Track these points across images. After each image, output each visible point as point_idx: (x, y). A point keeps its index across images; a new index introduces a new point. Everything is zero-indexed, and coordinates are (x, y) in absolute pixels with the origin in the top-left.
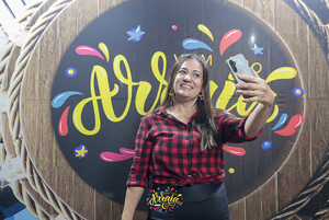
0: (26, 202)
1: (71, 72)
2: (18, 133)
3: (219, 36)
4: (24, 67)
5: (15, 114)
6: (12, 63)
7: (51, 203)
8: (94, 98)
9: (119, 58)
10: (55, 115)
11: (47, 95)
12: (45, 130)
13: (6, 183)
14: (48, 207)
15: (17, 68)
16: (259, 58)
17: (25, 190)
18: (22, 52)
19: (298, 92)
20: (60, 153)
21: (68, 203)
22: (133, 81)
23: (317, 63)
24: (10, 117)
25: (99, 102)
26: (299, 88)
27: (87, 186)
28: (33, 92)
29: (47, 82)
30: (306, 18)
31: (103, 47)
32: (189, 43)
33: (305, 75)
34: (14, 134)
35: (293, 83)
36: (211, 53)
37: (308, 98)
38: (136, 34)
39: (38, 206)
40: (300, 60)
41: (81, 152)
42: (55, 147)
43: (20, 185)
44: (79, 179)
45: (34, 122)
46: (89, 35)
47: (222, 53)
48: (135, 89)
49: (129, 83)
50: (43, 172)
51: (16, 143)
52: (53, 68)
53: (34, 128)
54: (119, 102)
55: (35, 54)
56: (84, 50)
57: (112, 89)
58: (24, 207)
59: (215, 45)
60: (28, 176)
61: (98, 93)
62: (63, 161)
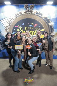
1: (15, 29)
3: (34, 25)
6: (7, 28)
9: (21, 28)
23: (47, 29)
29: (11, 31)
30: (46, 22)
32: (30, 26)
38: (23, 24)
40: (45, 28)
46: (17, 24)
48: (23, 32)
52: (12, 29)
55: (10, 27)
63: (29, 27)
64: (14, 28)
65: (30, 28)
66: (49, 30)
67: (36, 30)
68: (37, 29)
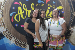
0: (5, 36)
1: (14, 8)
2: (3, 21)
4: (3, 7)
5: (2, 17)
7: (11, 36)
8: (19, 14)
9: (24, 5)
10: (11, 17)
11: (8, 13)
12: (9, 21)
13: (1, 32)
14: (10, 37)
15: (2, 7)
16: (54, 4)
17: (5, 33)
18: (3, 4)
19: (63, 12)
20: (12, 25)
21: (14, 36)
22: (27, 10)
23: (67, 5)
24: (1, 18)
25: (20, 14)
26: (63, 11)
27: (18, 32)
28: (6, 13)
29: (8, 10)
31: (20, 2)
33: (64, 8)
34: (2, 22)
35: (62, 10)
36: (44, 3)
37: (65, 13)
39: (8, 36)
40: (63, 5)
41: (17, 25)
42: (11, 24)
43: (4, 32)
44: (16, 31)
45: (6, 19)
47: (46, 3)
48: (28, 12)
49: (26, 10)
50: (9, 29)
51: (3, 24)
52: (10, 7)
53: (6, 20)
54: (24, 14)
55: (6, 4)
56: (16, 3)
57: (22, 12)
58: (5, 37)
59: (45, 2)
60: (6, 30)
61: (20, 13)
62: (13, 27)
63: (37, 3)
64: (13, 5)
65: (38, 5)
66: (70, 8)
67: (49, 8)
68: (51, 6)
